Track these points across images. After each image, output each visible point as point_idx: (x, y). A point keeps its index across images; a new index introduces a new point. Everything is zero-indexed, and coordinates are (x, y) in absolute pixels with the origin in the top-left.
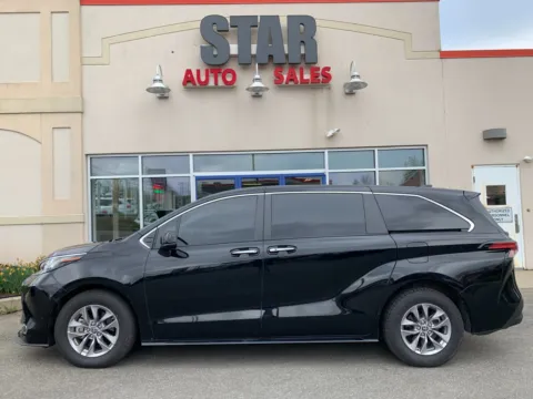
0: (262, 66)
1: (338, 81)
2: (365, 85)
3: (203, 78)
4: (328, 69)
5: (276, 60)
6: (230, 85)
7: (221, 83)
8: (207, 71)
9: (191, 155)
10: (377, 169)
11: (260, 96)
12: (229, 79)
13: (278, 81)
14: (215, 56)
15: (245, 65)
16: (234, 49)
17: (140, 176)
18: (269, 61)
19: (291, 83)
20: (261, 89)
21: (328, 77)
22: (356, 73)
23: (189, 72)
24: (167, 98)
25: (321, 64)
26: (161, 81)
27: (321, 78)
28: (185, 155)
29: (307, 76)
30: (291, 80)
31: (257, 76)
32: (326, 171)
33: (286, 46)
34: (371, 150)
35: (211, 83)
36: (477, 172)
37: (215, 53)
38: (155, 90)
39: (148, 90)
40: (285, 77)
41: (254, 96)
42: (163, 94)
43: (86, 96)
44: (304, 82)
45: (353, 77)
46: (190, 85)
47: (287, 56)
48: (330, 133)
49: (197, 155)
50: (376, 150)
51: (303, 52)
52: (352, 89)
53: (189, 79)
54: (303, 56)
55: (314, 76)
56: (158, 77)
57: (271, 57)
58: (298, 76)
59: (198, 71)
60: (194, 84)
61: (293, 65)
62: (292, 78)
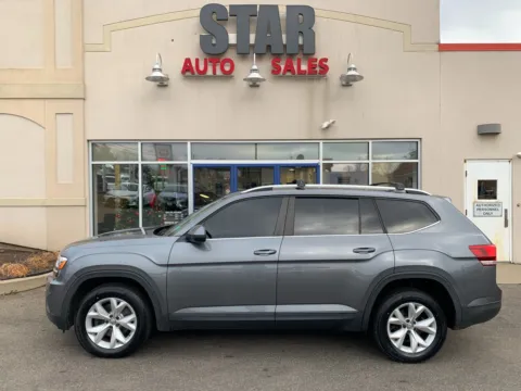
0: (260, 56)
1: (335, 72)
2: (361, 78)
3: (202, 68)
4: (326, 60)
5: (274, 50)
6: (228, 75)
7: (219, 72)
8: (205, 60)
9: (189, 143)
10: (370, 161)
11: (258, 86)
12: (227, 68)
13: (276, 71)
14: (214, 45)
15: (243, 55)
16: (232, 38)
17: (140, 163)
18: (267, 50)
19: (289, 74)
20: (258, 79)
21: (325, 69)
22: (353, 66)
23: (188, 61)
24: (166, 86)
25: (319, 56)
26: (160, 70)
27: (318, 69)
28: (183, 143)
29: (304, 67)
30: (289, 71)
31: (255, 67)
32: (321, 162)
33: (284, 36)
34: (365, 142)
35: (210, 72)
36: (469, 166)
37: (214, 42)
38: (155, 79)
39: (148, 79)
40: (283, 67)
41: (251, 86)
42: (162, 83)
43: (87, 83)
44: (301, 73)
45: (350, 69)
46: (188, 74)
47: (285, 46)
48: (325, 125)
49: (195, 143)
50: (370, 142)
51: (301, 42)
52: (348, 82)
53: (187, 68)
54: (301, 47)
55: (312, 67)
56: (157, 67)
57: (269, 47)
58: (295, 67)
59: (197, 60)
60: (193, 73)
61: (291, 56)
62: (289, 68)
